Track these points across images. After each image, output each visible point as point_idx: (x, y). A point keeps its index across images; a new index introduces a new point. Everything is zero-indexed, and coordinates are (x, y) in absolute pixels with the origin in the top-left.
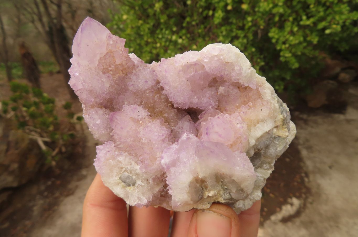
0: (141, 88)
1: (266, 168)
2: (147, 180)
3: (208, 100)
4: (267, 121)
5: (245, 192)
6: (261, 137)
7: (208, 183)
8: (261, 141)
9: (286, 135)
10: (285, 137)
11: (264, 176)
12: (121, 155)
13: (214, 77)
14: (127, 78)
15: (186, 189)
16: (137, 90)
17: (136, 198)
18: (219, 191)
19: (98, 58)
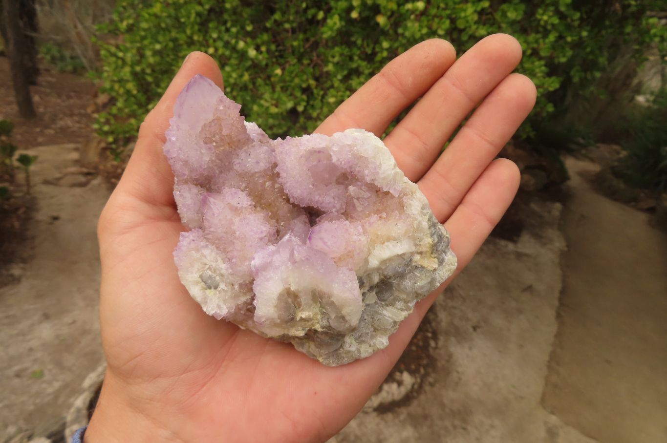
0: (249, 169)
1: (399, 307)
2: (233, 285)
3: (332, 200)
4: (401, 241)
5: (347, 321)
6: (390, 259)
7: (301, 299)
8: (388, 266)
9: (433, 267)
10: (431, 269)
11: (394, 317)
12: (207, 246)
13: (343, 171)
14: (233, 154)
15: (274, 302)
16: (243, 171)
17: (215, 306)
18: (316, 314)
19: (202, 123)
